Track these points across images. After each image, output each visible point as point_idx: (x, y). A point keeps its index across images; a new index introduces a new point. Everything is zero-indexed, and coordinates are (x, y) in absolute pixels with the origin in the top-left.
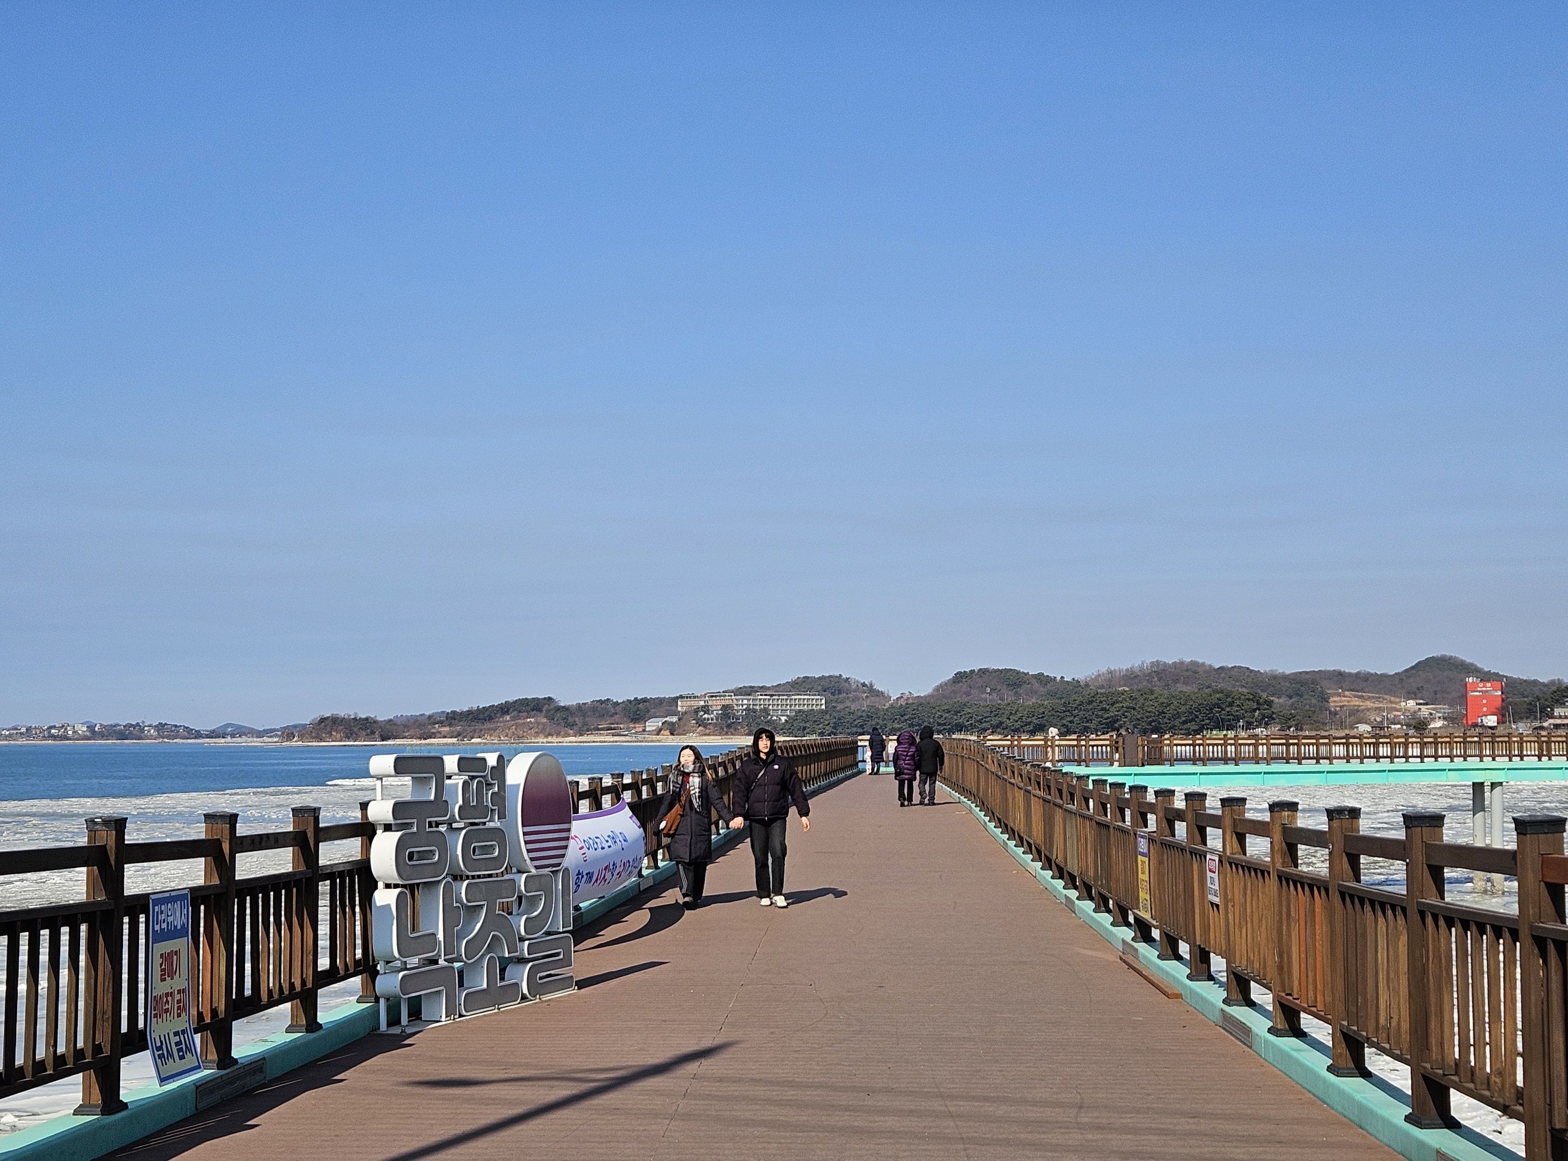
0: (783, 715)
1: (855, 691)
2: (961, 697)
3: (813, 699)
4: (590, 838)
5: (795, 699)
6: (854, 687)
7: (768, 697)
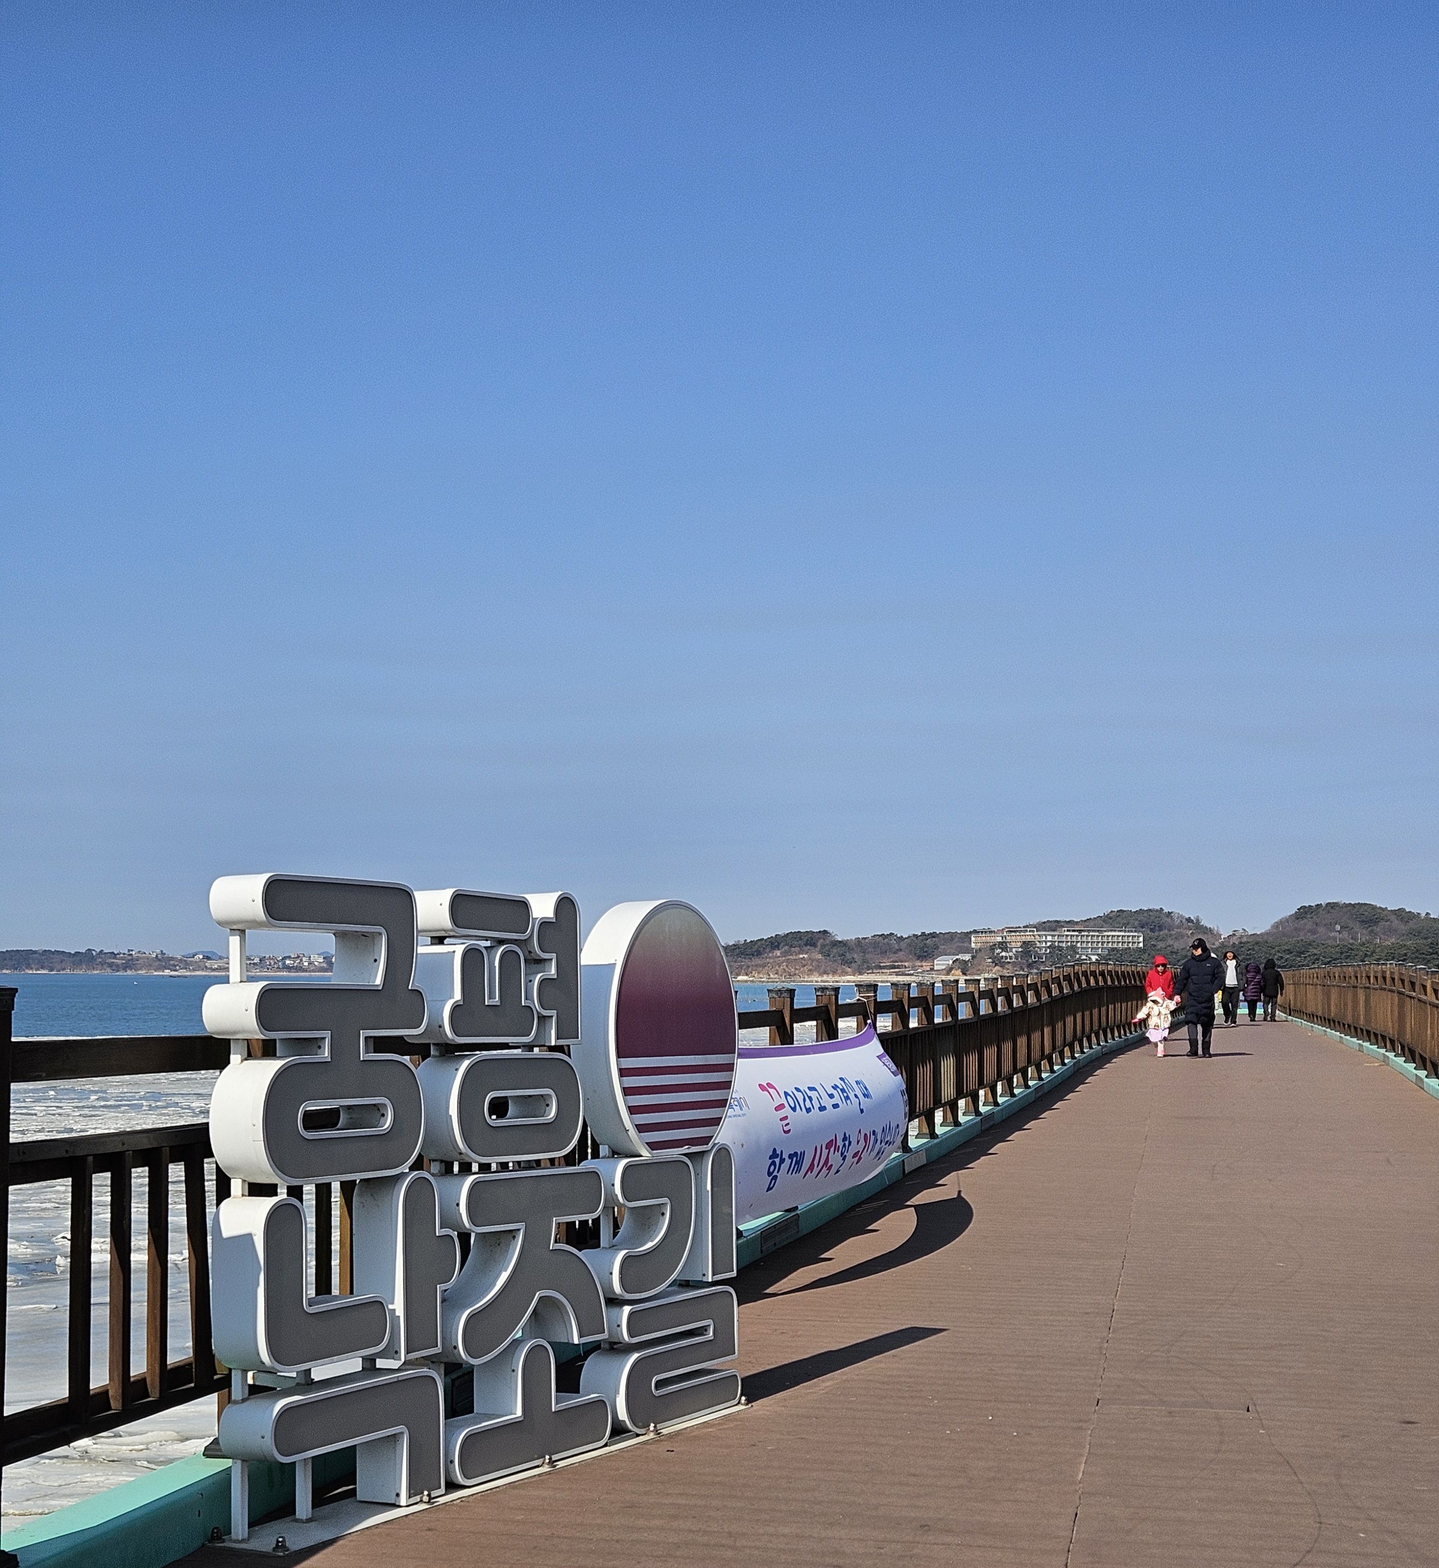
0: (1094, 954)
1: (1178, 927)
2: (1305, 935)
3: (1128, 936)
4: (797, 1089)
5: (1108, 936)
6: (1177, 922)
7: (1077, 933)
